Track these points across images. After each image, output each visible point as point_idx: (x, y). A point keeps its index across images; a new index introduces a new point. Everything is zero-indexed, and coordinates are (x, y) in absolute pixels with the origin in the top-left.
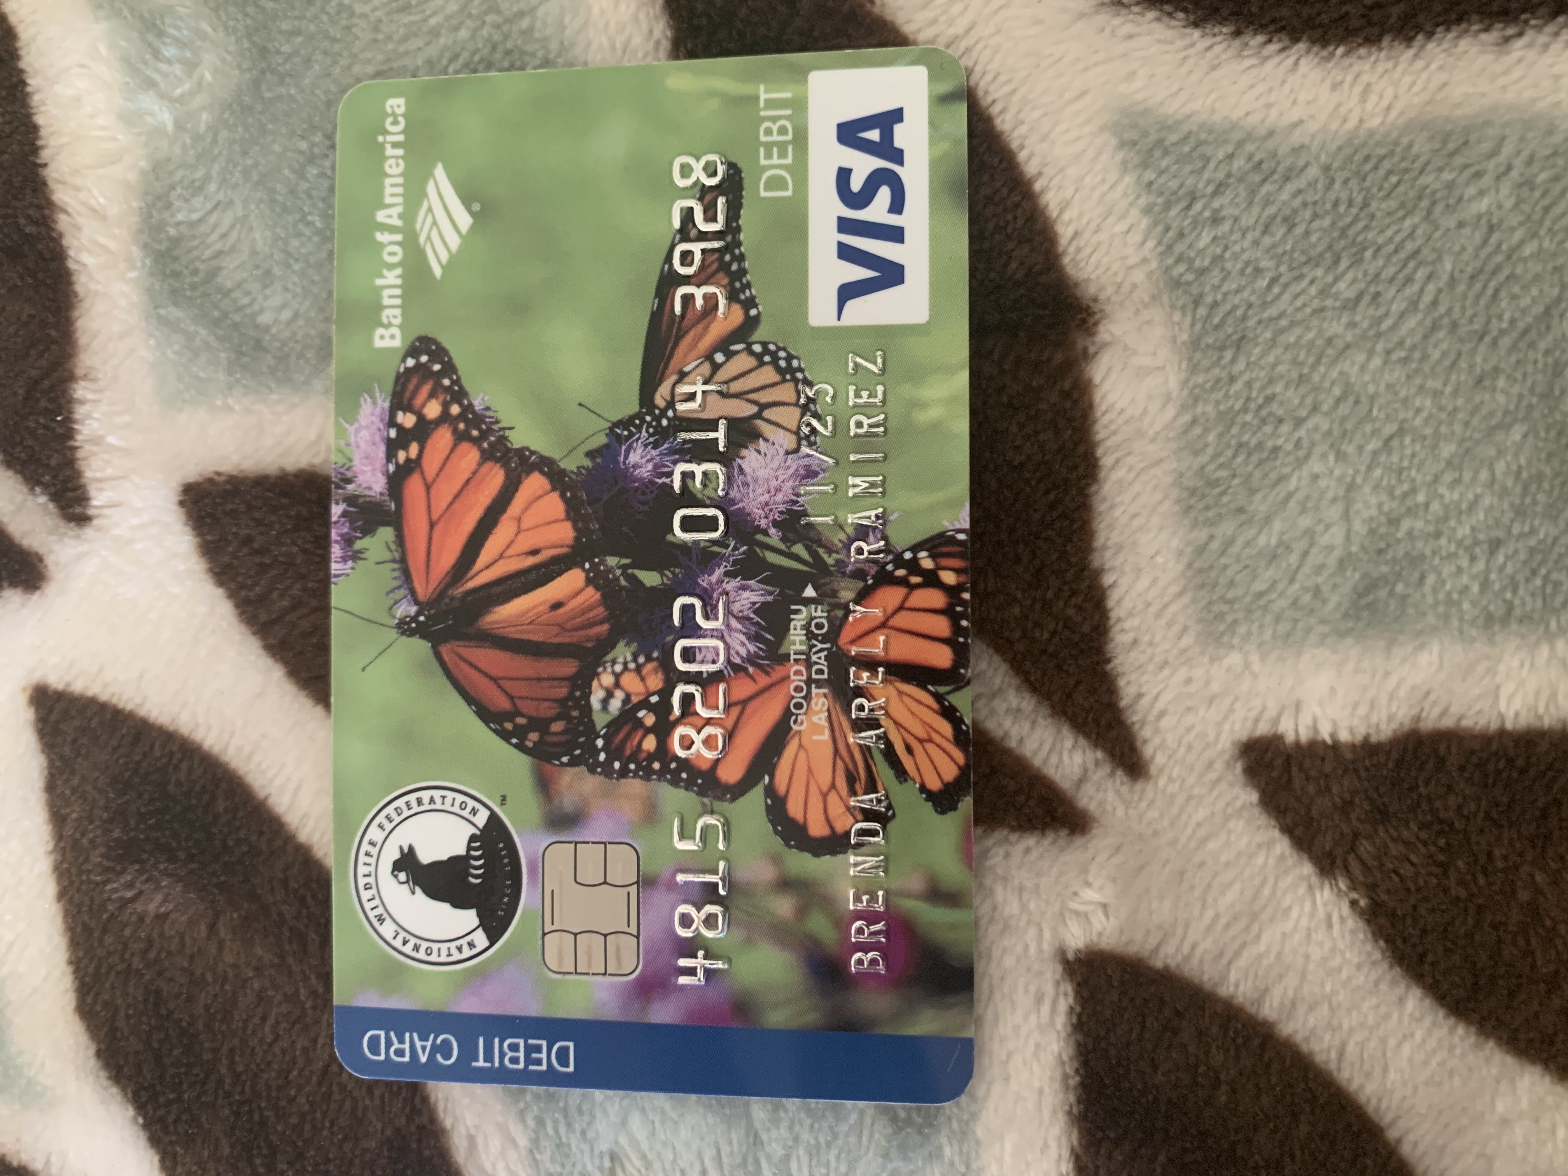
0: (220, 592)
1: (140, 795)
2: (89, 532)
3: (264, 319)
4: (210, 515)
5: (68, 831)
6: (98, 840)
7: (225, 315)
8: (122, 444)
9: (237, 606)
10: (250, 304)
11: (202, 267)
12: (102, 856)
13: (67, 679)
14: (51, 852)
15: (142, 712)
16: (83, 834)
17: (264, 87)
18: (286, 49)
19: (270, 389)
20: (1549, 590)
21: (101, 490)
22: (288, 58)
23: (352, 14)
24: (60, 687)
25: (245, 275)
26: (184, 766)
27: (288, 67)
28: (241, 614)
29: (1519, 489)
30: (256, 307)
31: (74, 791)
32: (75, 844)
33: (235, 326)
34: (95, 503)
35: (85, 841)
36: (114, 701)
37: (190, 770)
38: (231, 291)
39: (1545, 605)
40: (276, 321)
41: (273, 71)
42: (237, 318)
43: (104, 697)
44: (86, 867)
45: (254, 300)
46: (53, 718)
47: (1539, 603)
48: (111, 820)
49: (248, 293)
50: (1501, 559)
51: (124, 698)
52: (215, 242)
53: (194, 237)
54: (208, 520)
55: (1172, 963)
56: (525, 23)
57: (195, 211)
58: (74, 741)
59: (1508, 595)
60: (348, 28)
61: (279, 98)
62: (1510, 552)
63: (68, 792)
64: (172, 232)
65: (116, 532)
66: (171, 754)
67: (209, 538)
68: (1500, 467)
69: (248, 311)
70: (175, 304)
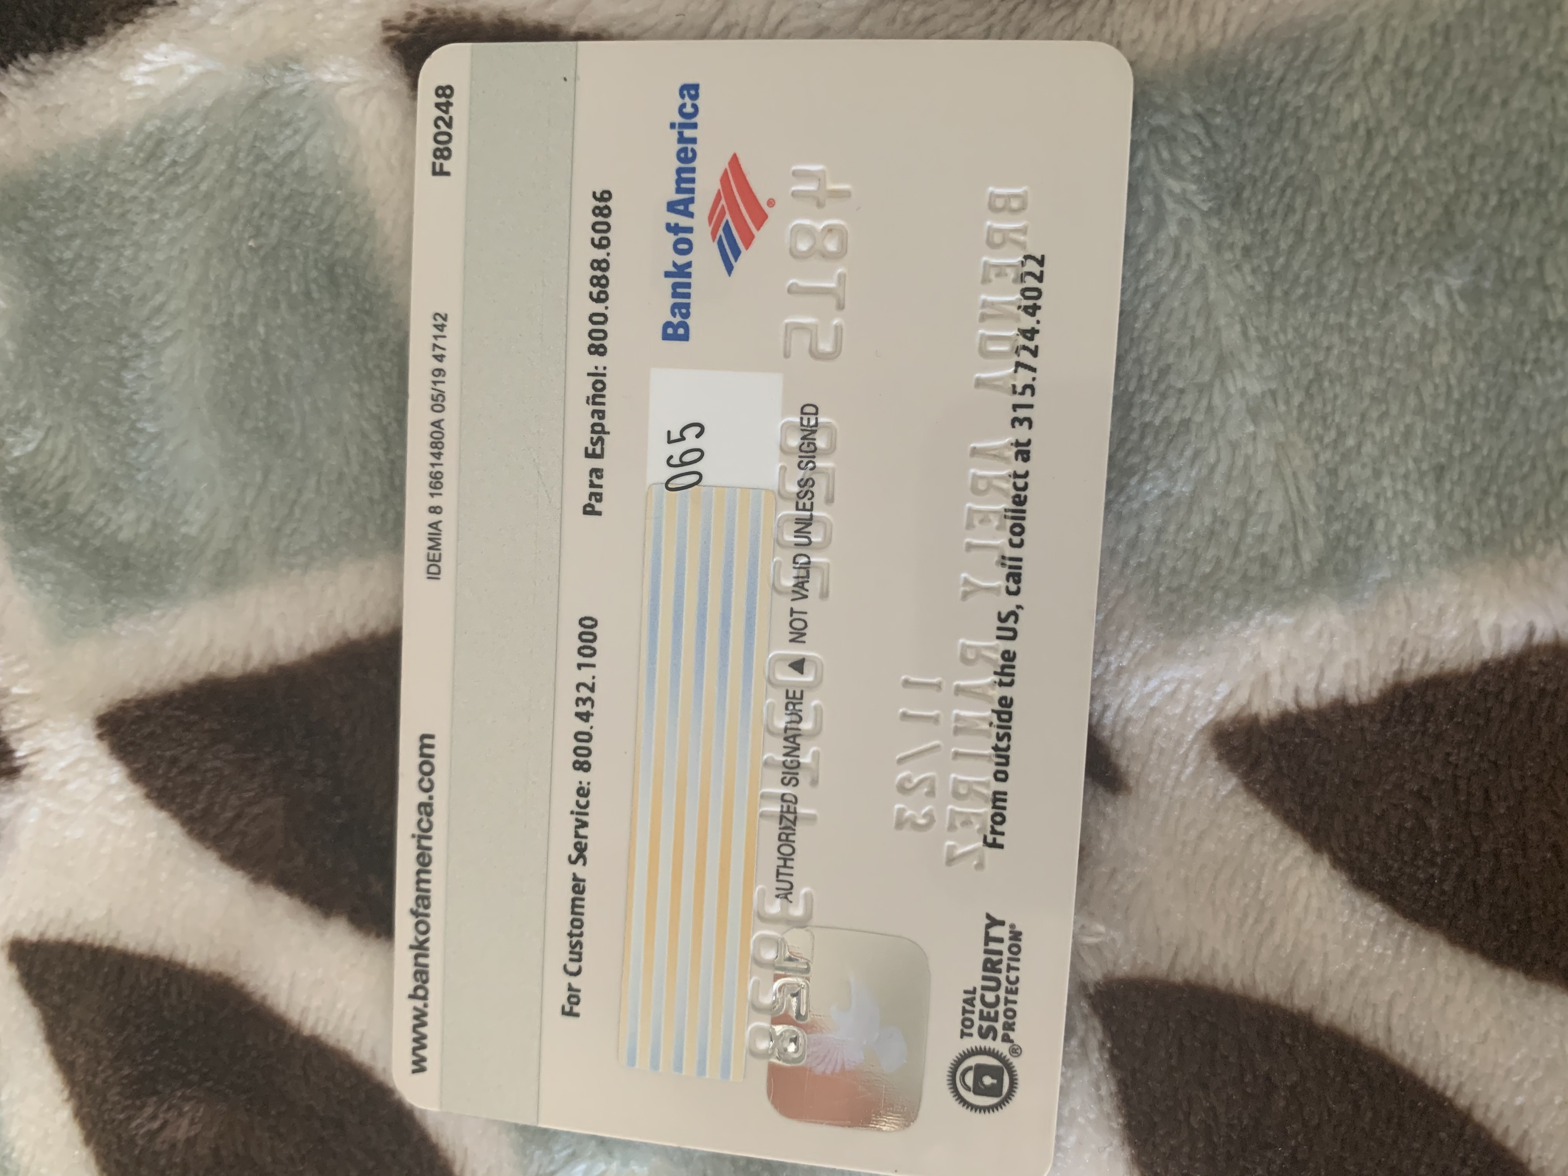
0: (163, 815)
1: (138, 1028)
2: (21, 784)
3: (125, 535)
4: (132, 743)
5: (80, 1076)
6: (111, 1080)
7: (85, 541)
8: (27, 691)
9: (183, 824)
10: (106, 525)
11: (49, 497)
12: (119, 1094)
13: (40, 929)
14: (68, 1100)
15: (120, 945)
16: (95, 1075)
17: (57, 302)
18: (68, 255)
19: (147, 605)
20: (1504, 507)
21: (21, 740)
22: (72, 263)
23: (123, 201)
24: (34, 938)
25: (92, 496)
26: (174, 990)
27: (74, 273)
28: (190, 832)
29: (1452, 410)
30: (113, 527)
31: (74, 1035)
32: (89, 1088)
33: (98, 551)
34: (18, 754)
35: (98, 1081)
36: (89, 940)
37: (180, 994)
38: (85, 515)
39: (1504, 525)
40: (137, 535)
41: (63, 283)
42: (97, 542)
43: (79, 939)
44: (104, 1107)
45: (109, 520)
46: (36, 971)
47: (1498, 524)
48: (117, 1058)
49: (102, 514)
50: (1448, 486)
51: (99, 936)
52: (57, 468)
53: (35, 468)
54: (131, 749)
55: (1191, 975)
56: (296, 165)
57: (28, 442)
58: (62, 989)
59: (1463, 524)
60: (123, 215)
61: (76, 307)
62: (1456, 477)
63: (69, 1039)
64: (12, 470)
65: (47, 777)
66: (158, 980)
67: (137, 766)
68: (1428, 390)
69: (107, 531)
70: (34, 543)
